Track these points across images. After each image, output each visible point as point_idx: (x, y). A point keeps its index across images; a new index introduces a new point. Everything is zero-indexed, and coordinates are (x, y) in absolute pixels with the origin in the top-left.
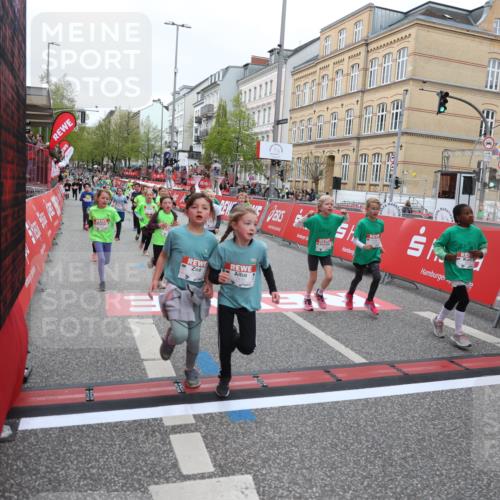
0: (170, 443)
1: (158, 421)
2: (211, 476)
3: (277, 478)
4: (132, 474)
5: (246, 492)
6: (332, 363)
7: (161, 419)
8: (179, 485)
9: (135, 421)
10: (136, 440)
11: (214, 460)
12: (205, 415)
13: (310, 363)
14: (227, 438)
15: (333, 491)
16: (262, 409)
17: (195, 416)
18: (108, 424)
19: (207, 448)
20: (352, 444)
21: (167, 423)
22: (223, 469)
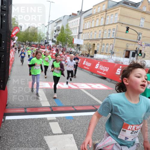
0: (49, 125)
1: (46, 119)
2: (61, 134)
3: (80, 135)
4: (39, 133)
5: (71, 139)
6: (94, 104)
7: (46, 118)
8: (52, 136)
9: (39, 118)
10: (40, 123)
11: (62, 130)
12: (59, 117)
13: (88, 104)
14: (65, 124)
15: (95, 139)
16: (75, 116)
17: (56, 117)
18: (31, 119)
19: (60, 126)
20: (100, 127)
21: (48, 119)
22: (65, 133)
